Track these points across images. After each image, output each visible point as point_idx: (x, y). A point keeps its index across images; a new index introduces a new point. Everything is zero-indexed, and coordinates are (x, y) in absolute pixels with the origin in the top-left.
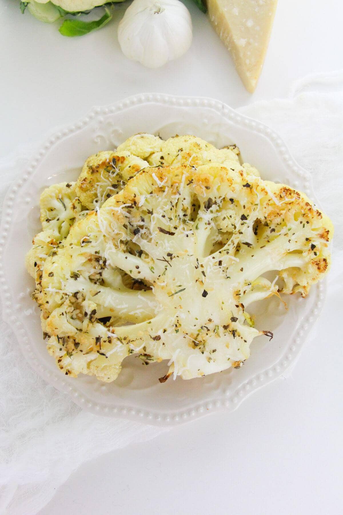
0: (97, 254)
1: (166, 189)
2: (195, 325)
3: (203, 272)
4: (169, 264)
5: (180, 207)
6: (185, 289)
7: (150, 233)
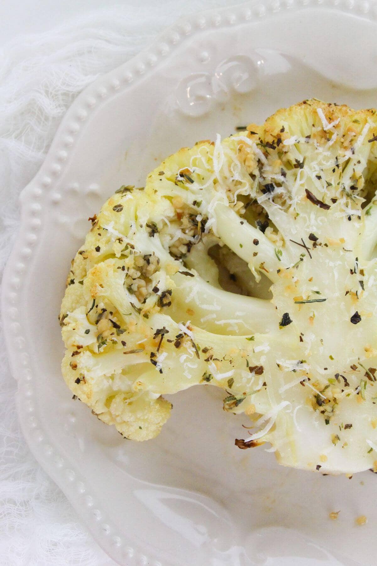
0: (195, 207)
1: (334, 137)
2: (326, 369)
3: (361, 283)
4: (309, 252)
5: (349, 172)
6: (325, 300)
7: (290, 198)
